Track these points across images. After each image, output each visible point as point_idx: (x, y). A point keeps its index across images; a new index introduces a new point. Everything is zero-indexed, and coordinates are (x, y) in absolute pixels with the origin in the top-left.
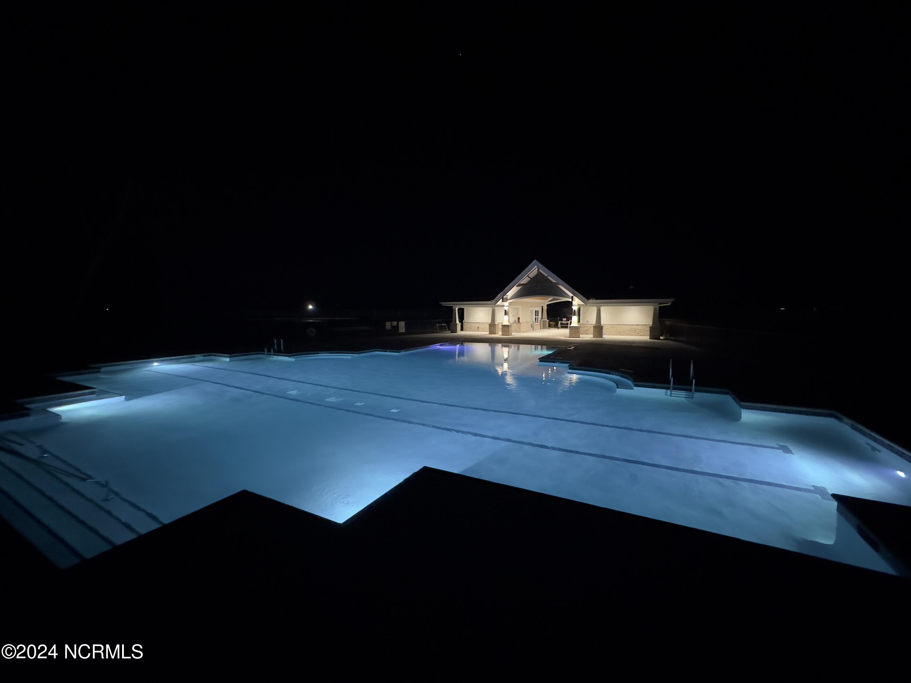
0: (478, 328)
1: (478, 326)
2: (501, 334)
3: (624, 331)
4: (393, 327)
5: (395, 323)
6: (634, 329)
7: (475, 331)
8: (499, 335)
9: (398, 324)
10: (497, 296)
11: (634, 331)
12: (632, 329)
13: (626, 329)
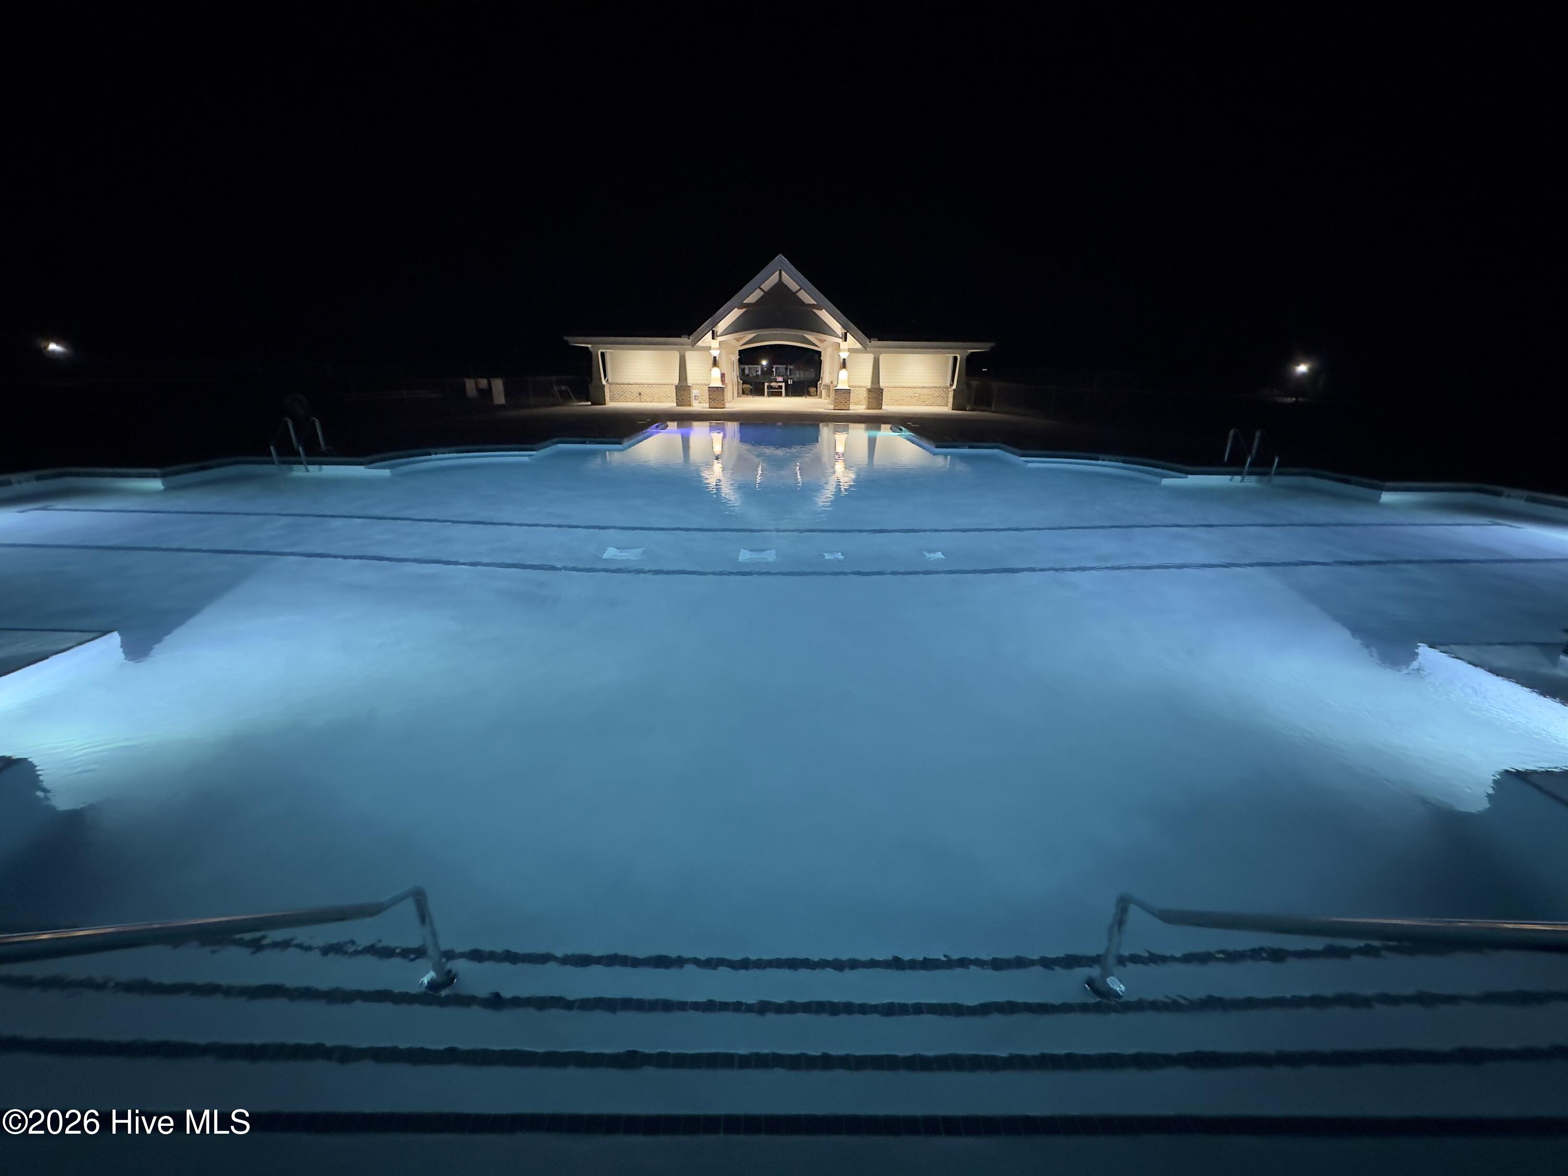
0: (640, 394)
1: (640, 392)
2: (708, 407)
3: (902, 398)
4: (480, 391)
5: (483, 383)
6: (918, 395)
7: (633, 401)
8: (699, 405)
9: (489, 384)
10: (699, 328)
11: (918, 398)
12: (915, 395)
13: (906, 395)
